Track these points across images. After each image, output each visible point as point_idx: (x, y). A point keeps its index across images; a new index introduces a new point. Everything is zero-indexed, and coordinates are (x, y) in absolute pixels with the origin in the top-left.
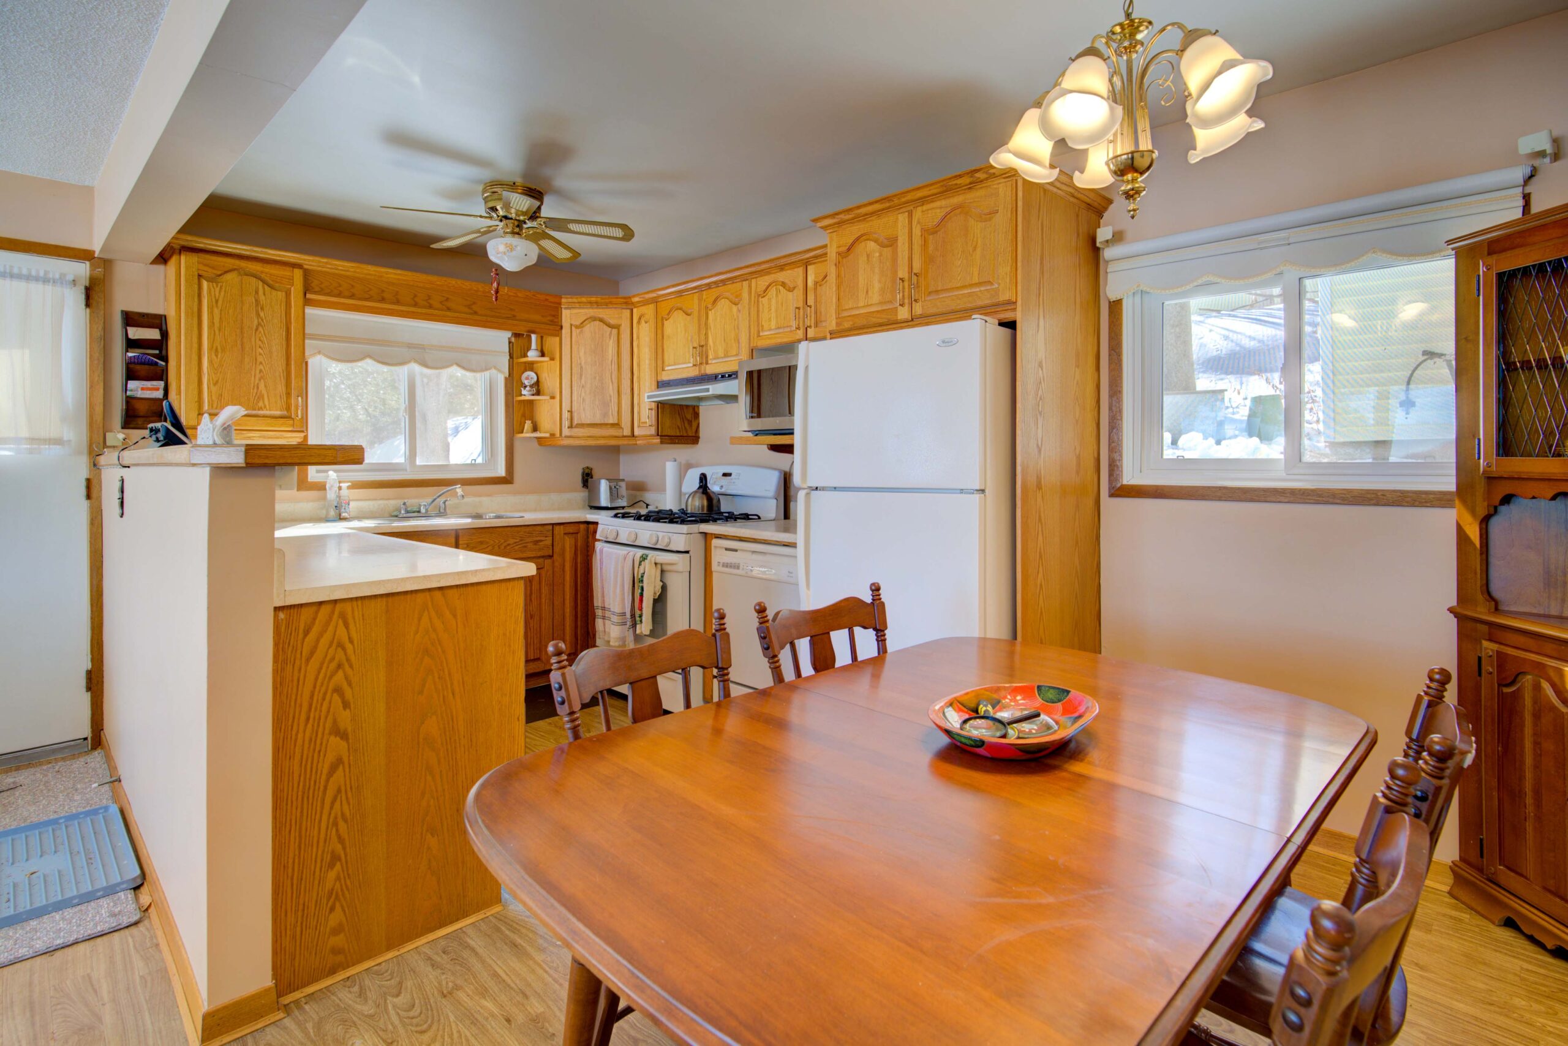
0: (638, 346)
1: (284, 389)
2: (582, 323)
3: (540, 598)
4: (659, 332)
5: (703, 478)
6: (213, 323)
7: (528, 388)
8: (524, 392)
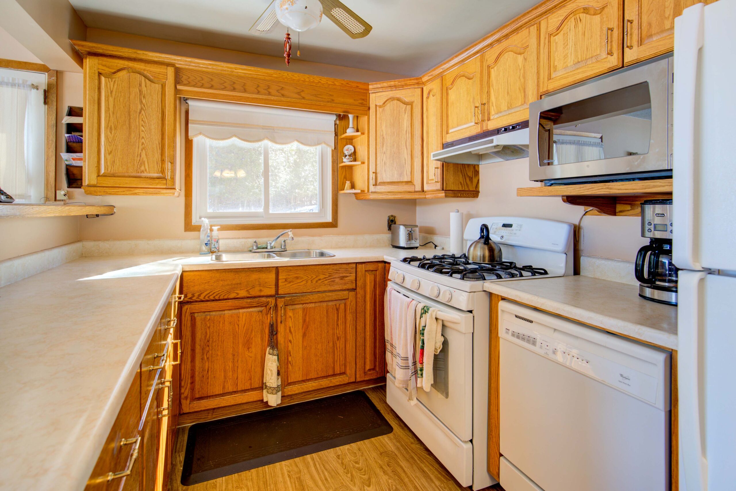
0: (427, 117)
1: (160, 156)
2: (384, 103)
3: (345, 323)
4: (444, 100)
5: (485, 228)
6: (109, 108)
7: (347, 157)
8: (345, 160)
